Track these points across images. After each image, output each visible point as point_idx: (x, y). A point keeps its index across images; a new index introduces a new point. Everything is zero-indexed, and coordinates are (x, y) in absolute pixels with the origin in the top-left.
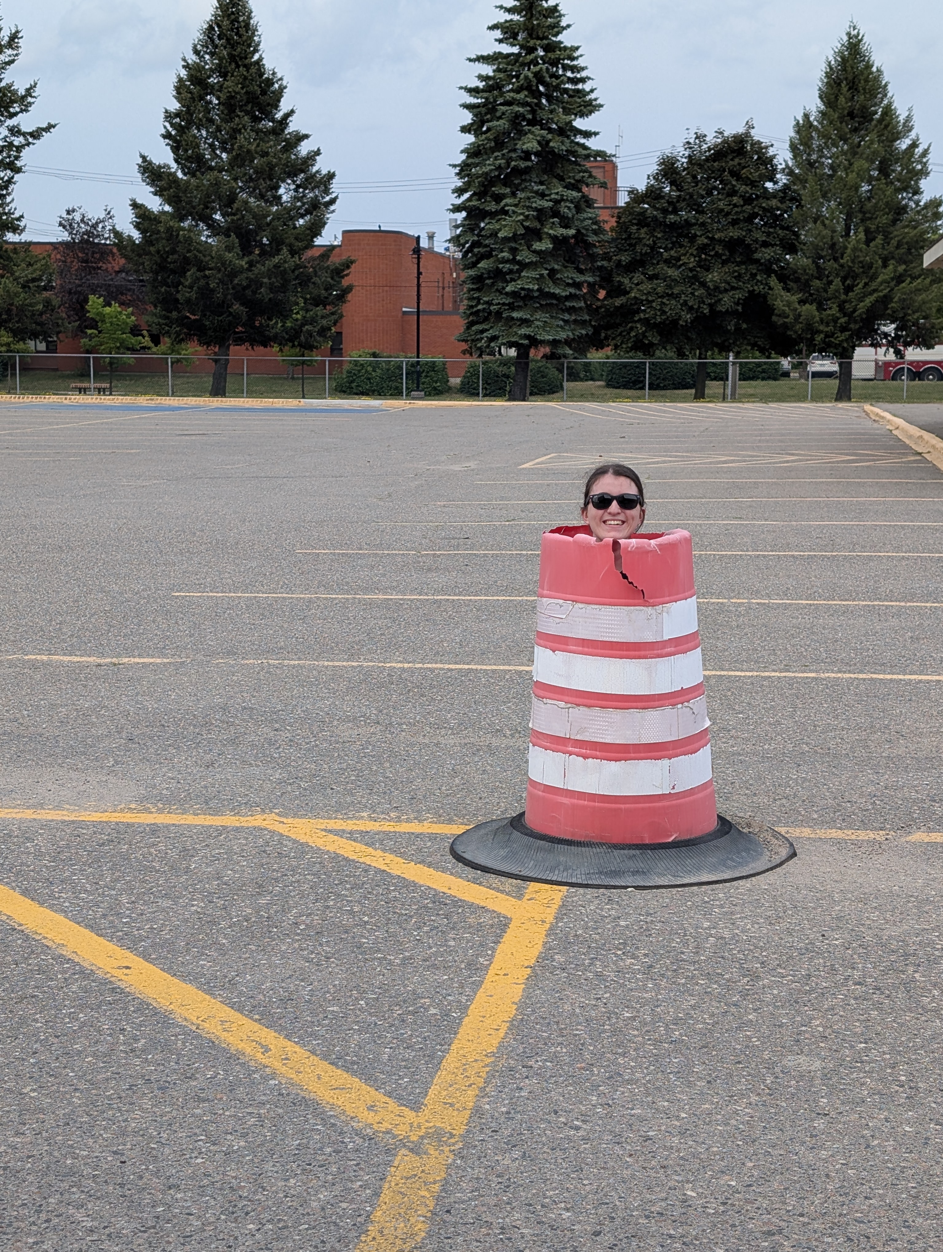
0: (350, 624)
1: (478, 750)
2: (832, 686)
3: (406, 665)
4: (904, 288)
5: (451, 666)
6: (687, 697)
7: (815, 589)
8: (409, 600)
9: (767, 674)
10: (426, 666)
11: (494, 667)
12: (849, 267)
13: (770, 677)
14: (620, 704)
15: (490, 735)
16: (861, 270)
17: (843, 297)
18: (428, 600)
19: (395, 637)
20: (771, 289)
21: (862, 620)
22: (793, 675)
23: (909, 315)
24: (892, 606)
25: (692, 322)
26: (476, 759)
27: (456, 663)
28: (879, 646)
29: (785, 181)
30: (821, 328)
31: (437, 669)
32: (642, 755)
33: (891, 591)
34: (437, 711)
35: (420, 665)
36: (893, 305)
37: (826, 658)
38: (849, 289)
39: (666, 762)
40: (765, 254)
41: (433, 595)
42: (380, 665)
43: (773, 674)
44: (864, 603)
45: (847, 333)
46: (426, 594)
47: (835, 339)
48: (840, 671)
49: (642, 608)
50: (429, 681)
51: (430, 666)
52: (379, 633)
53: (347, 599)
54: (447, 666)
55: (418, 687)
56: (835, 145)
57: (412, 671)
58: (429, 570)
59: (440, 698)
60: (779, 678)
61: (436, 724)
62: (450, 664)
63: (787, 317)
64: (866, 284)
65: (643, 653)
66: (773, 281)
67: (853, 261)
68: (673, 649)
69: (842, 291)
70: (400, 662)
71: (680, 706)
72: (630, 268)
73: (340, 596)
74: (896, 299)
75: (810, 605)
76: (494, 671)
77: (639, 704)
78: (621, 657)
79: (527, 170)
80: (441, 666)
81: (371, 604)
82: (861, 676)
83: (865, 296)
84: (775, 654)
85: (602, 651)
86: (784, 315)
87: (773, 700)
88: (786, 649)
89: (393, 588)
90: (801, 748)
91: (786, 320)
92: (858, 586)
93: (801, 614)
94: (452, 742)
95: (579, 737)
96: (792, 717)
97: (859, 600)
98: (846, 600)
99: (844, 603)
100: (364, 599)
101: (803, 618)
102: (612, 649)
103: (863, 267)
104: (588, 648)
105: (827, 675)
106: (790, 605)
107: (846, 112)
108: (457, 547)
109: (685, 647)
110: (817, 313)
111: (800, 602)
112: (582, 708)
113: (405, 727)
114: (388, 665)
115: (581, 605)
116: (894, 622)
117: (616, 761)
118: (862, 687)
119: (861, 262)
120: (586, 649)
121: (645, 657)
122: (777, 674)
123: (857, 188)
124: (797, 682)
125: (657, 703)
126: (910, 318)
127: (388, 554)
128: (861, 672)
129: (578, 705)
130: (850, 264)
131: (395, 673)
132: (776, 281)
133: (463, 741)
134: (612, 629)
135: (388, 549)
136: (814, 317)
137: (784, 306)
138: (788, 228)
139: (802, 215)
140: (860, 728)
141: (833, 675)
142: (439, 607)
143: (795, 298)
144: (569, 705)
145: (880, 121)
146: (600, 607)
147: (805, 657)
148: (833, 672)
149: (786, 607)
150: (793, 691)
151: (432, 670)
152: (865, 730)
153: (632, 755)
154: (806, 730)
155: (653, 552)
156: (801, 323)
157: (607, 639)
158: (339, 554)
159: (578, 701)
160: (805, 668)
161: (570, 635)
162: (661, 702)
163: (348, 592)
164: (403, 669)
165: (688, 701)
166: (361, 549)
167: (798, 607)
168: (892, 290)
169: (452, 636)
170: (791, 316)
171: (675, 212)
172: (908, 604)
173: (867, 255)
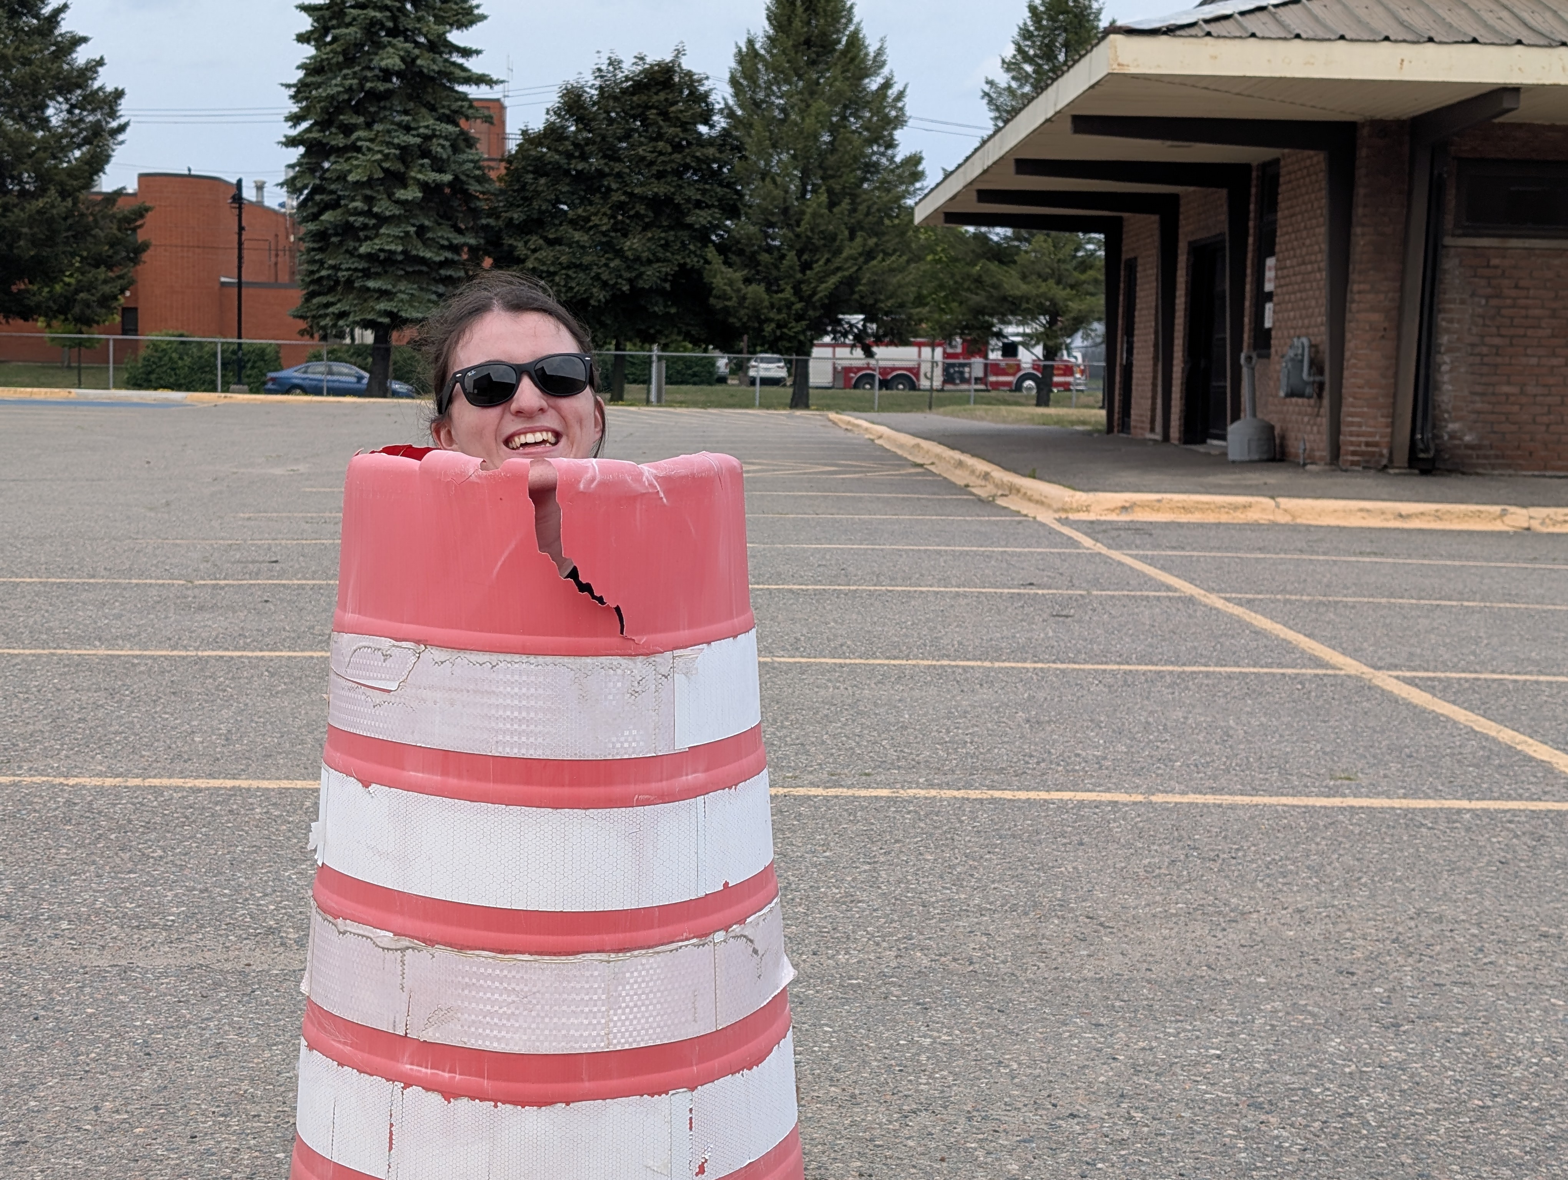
0: (27, 700)
1: (217, 985)
2: (926, 815)
3: (109, 782)
4: (875, 266)
5: (201, 783)
6: (736, 910)
7: (840, 640)
8: (151, 657)
9: (802, 791)
10: (149, 782)
11: (285, 784)
12: (807, 237)
13: (809, 798)
14: (551, 939)
15: (251, 943)
16: (822, 242)
17: (799, 276)
18: (184, 658)
19: (103, 726)
20: (707, 262)
21: (932, 690)
22: (850, 792)
23: (882, 301)
24: (972, 668)
25: (607, 302)
26: (207, 1012)
27: (211, 776)
28: (979, 736)
29: (724, 125)
30: (773, 315)
31: (168, 788)
32: (614, 1083)
33: (960, 643)
34: (145, 884)
35: (137, 781)
36: (861, 288)
37: (898, 759)
38: (806, 266)
39: (680, 1099)
40: (700, 218)
41: (197, 649)
42: (57, 781)
43: (814, 791)
44: (926, 662)
45: (804, 323)
46: (185, 648)
47: (790, 329)
48: (932, 786)
49: (616, 660)
50: (147, 816)
51: (156, 782)
52: (77, 716)
53: (39, 656)
54: (190, 783)
55: (120, 827)
56: (788, 81)
57: (116, 793)
58: (201, 608)
59: (160, 852)
60: (826, 799)
61: (136, 917)
62: (198, 777)
63: (730, 299)
64: (828, 261)
65: (618, 790)
66: (711, 253)
67: (812, 230)
68: (701, 776)
69: (798, 268)
70: (100, 775)
71: (719, 936)
72: (524, 229)
73: (27, 652)
74: (864, 281)
75: (841, 666)
76: (282, 792)
77: (608, 938)
78: (556, 804)
79: (388, 95)
80: (179, 782)
81: (80, 664)
82: (973, 794)
83: (828, 275)
84: (807, 753)
85: (500, 787)
86: (724, 297)
87: (826, 846)
88: (823, 742)
89: (127, 638)
90: (912, 959)
91: (727, 303)
92: (906, 636)
93: (829, 680)
94: (160, 962)
95: (431, 1035)
96: (874, 884)
97: (916, 657)
98: (895, 658)
99: (893, 662)
100: (70, 658)
101: (835, 688)
102: (528, 782)
103: (824, 238)
104: (460, 776)
105: (912, 792)
106: (809, 665)
107: (802, 39)
108: (257, 575)
109: (731, 768)
110: (767, 297)
111: (823, 660)
112: (442, 953)
113: (64, 925)
114: (72, 781)
115: (438, 654)
116: (985, 694)
117: (540, 1103)
118: (983, 817)
119: (822, 232)
120: (453, 781)
121: (625, 802)
122: (820, 791)
123: (816, 137)
124: (863, 808)
125: (656, 933)
126: (882, 305)
127: (137, 585)
128: (968, 786)
129: (430, 942)
130: (809, 234)
131: (83, 797)
132: (715, 252)
133: (190, 960)
134: (528, 722)
135: (140, 577)
136: (762, 301)
137: (725, 284)
138: (730, 185)
139: (746, 170)
140: (1013, 909)
141: (922, 793)
142: (202, 670)
143: (738, 275)
144: (405, 942)
145: (844, 53)
146: (494, 658)
147: (860, 757)
148: (918, 786)
149: (803, 669)
150: (860, 826)
151: (157, 791)
152: (1026, 914)
153: (587, 1085)
154: (909, 914)
155: (647, 498)
156: (747, 308)
157: (514, 752)
158: (53, 584)
159: (431, 929)
160: (866, 779)
161: (409, 740)
162: (670, 929)
163: (44, 645)
164: (101, 791)
165: (742, 921)
166: (93, 577)
167: (824, 670)
168: (860, 268)
169: (215, 723)
170: (734, 299)
171: (584, 157)
172: (997, 664)
173: (830, 223)
